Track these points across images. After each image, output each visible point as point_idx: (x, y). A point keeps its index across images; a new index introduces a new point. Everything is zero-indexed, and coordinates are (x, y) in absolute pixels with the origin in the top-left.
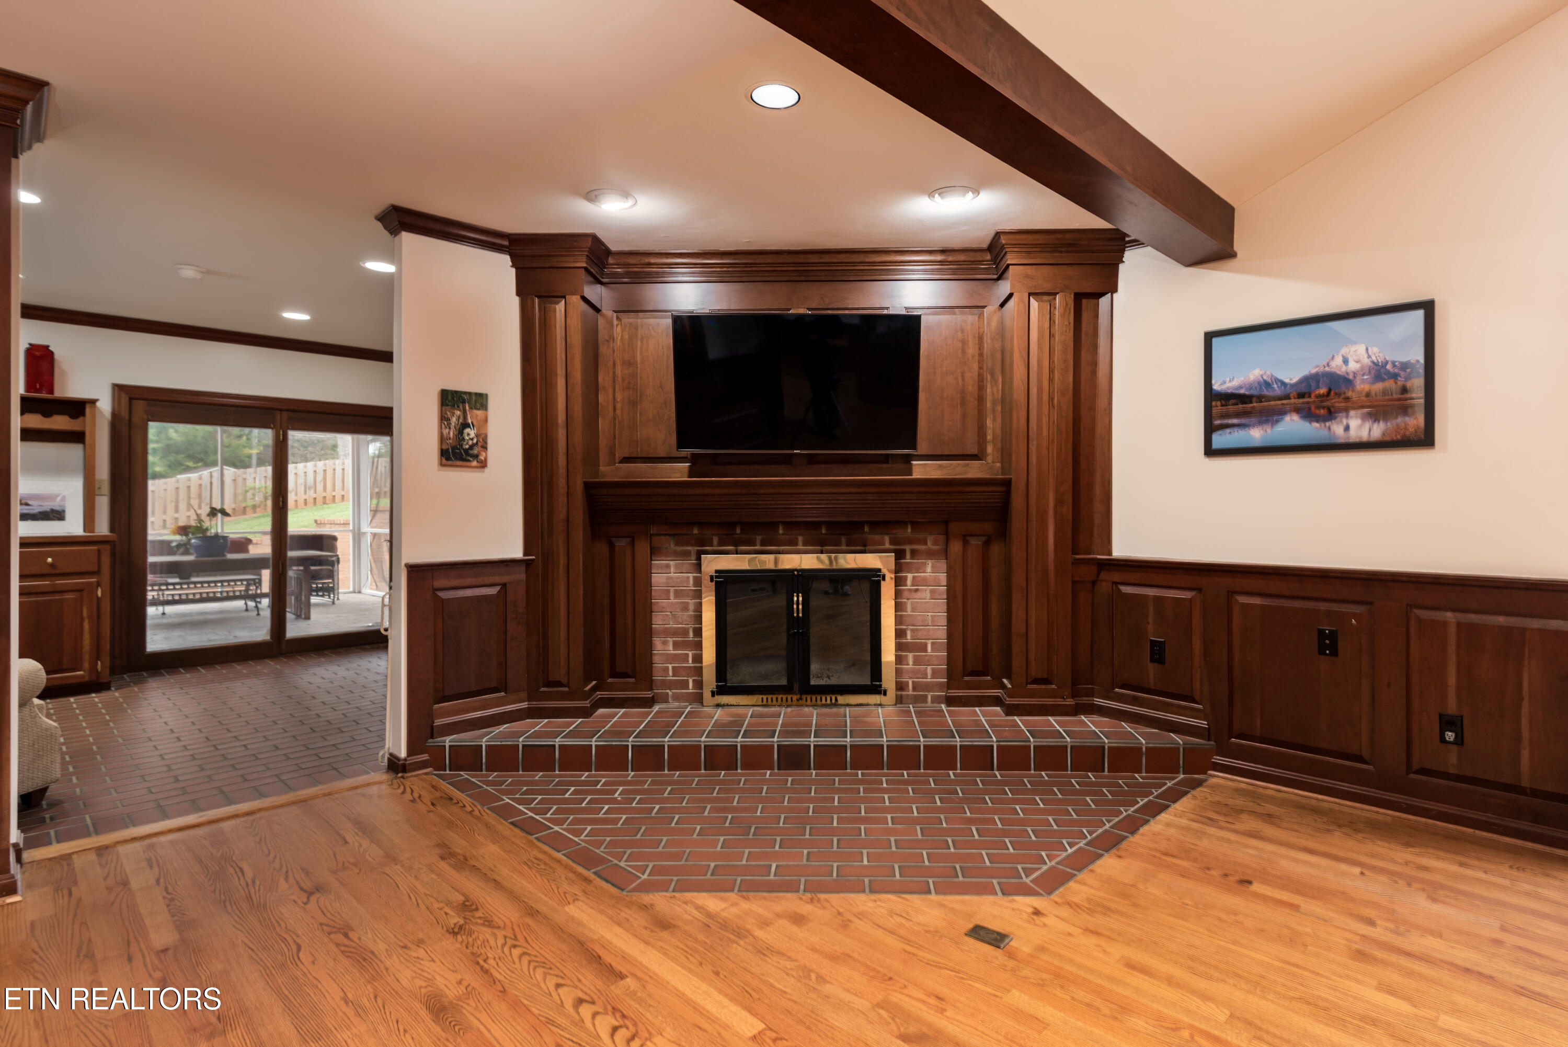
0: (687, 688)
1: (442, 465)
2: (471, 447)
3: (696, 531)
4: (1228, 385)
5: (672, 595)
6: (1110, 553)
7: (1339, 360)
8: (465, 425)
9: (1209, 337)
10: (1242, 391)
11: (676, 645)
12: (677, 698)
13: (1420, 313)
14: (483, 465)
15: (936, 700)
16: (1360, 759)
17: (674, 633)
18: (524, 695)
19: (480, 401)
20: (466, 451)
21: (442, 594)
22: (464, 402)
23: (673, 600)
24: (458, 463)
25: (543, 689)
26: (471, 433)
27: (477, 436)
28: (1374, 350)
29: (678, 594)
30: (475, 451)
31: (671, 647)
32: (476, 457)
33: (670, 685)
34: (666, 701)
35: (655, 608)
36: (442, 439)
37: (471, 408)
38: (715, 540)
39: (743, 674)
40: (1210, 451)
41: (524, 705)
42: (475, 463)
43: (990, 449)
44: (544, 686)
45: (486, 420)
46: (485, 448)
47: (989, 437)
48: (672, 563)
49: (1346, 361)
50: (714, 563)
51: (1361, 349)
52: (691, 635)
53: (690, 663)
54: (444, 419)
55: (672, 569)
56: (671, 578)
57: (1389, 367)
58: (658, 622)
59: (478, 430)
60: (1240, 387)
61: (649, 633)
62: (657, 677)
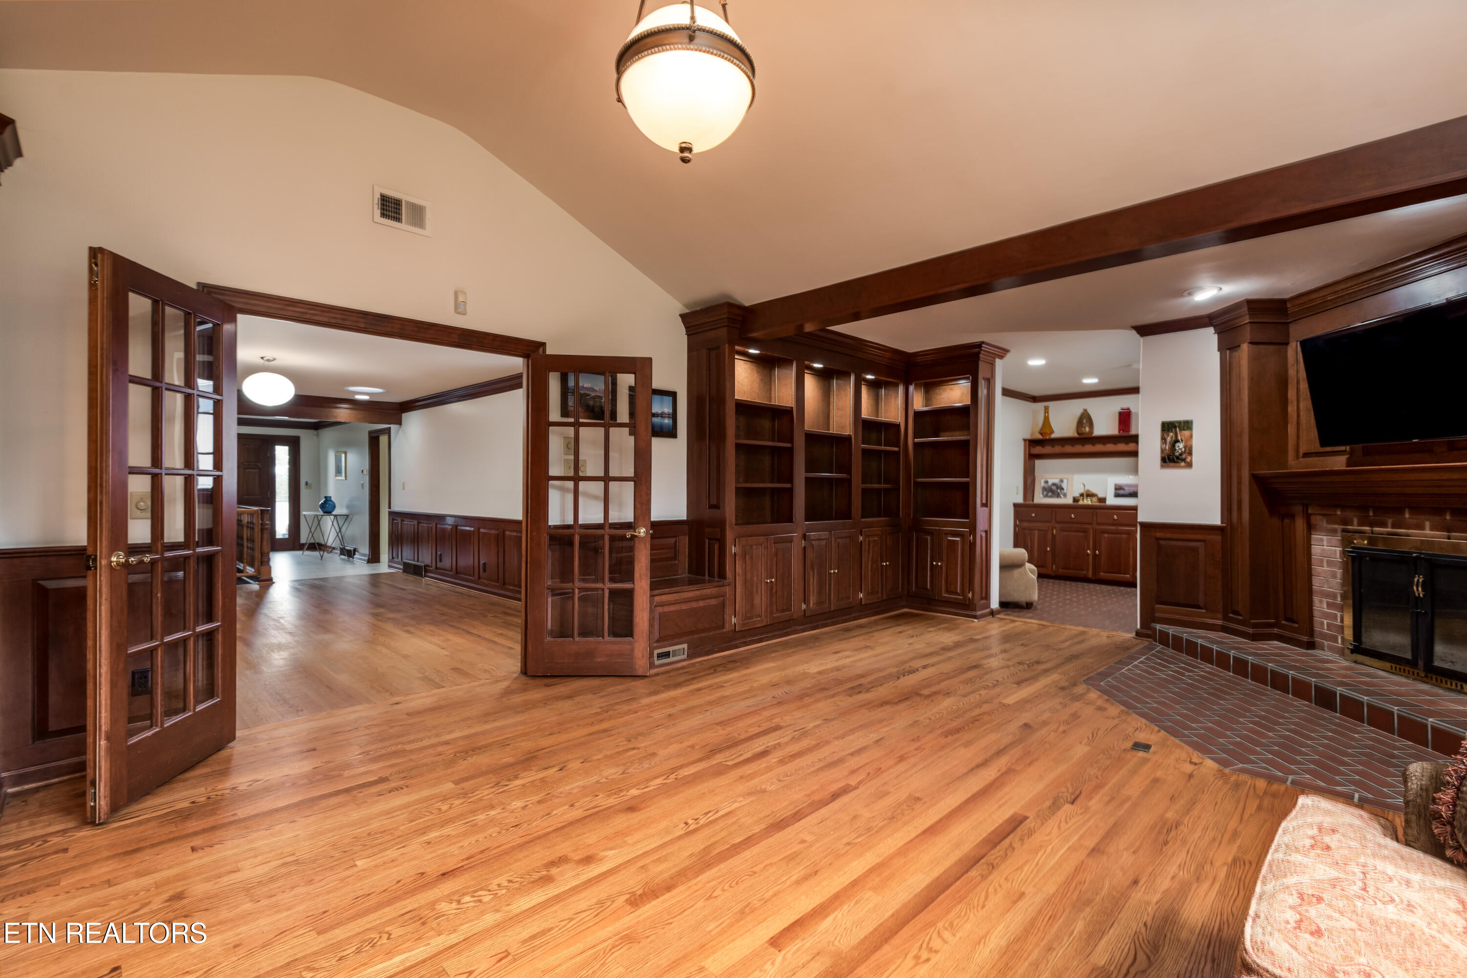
0: (1337, 642)
1: (1162, 466)
2: (1181, 455)
3: (1339, 513)
5: (1325, 564)
8: (1177, 441)
11: (1329, 605)
12: (1331, 649)
14: (1189, 465)
17: (1327, 595)
18: (1220, 616)
19: (1187, 425)
20: (1177, 458)
21: (1162, 542)
22: (1175, 427)
23: (1326, 568)
24: (1172, 464)
25: (1231, 615)
26: (1180, 446)
27: (1185, 447)
29: (1330, 564)
30: (1184, 456)
31: (1325, 606)
32: (1184, 460)
33: (1325, 637)
34: (1323, 649)
35: (1314, 573)
36: (1162, 451)
37: (1180, 430)
38: (1355, 521)
39: (1376, 638)
41: (1220, 622)
42: (1183, 464)
44: (1232, 613)
45: (1191, 436)
46: (1190, 453)
48: (1325, 538)
52: (1339, 599)
53: (1338, 623)
54: (1163, 439)
55: (1325, 543)
56: (1323, 550)
58: (1317, 583)
59: (1186, 442)
61: (1310, 591)
62: (1317, 629)
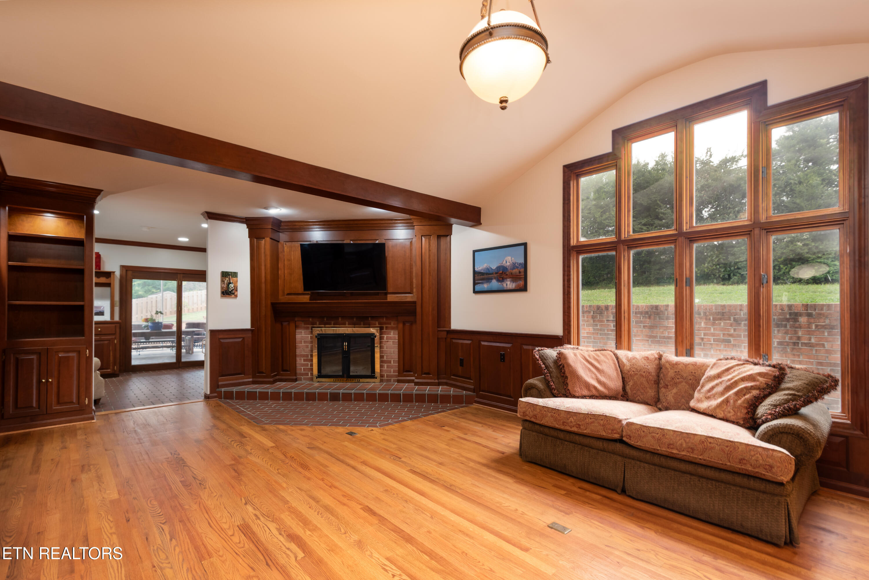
0: (308, 376)
1: (222, 296)
2: (232, 291)
3: (311, 320)
4: (479, 269)
5: (303, 342)
6: (450, 328)
7: (505, 262)
8: (230, 283)
9: (474, 252)
10: (482, 271)
11: (304, 360)
12: (305, 379)
13: (523, 247)
14: (236, 296)
15: (394, 381)
16: (510, 397)
17: (304, 356)
18: (251, 376)
19: (235, 274)
20: (230, 292)
21: (222, 340)
22: (229, 275)
23: (303, 344)
24: (227, 296)
25: (257, 374)
26: (232, 286)
27: (234, 287)
28: (513, 259)
29: (305, 342)
30: (233, 292)
31: (303, 361)
32: (234, 294)
33: (302, 374)
34: (301, 380)
35: (297, 347)
36: (222, 288)
37: (232, 277)
38: (318, 323)
39: (328, 370)
40: (475, 292)
41: (251, 380)
42: (233, 296)
43: (414, 290)
44: (258, 373)
45: (237, 281)
46: (237, 290)
47: (414, 286)
48: (303, 331)
49: (506, 262)
50: (317, 331)
51: (510, 258)
52: (310, 357)
53: (309, 367)
54: (222, 281)
55: (303, 333)
56: (302, 336)
57: (516, 264)
58: (298, 352)
59: (234, 284)
60: (482, 270)
61: (295, 356)
62: (298, 372)
